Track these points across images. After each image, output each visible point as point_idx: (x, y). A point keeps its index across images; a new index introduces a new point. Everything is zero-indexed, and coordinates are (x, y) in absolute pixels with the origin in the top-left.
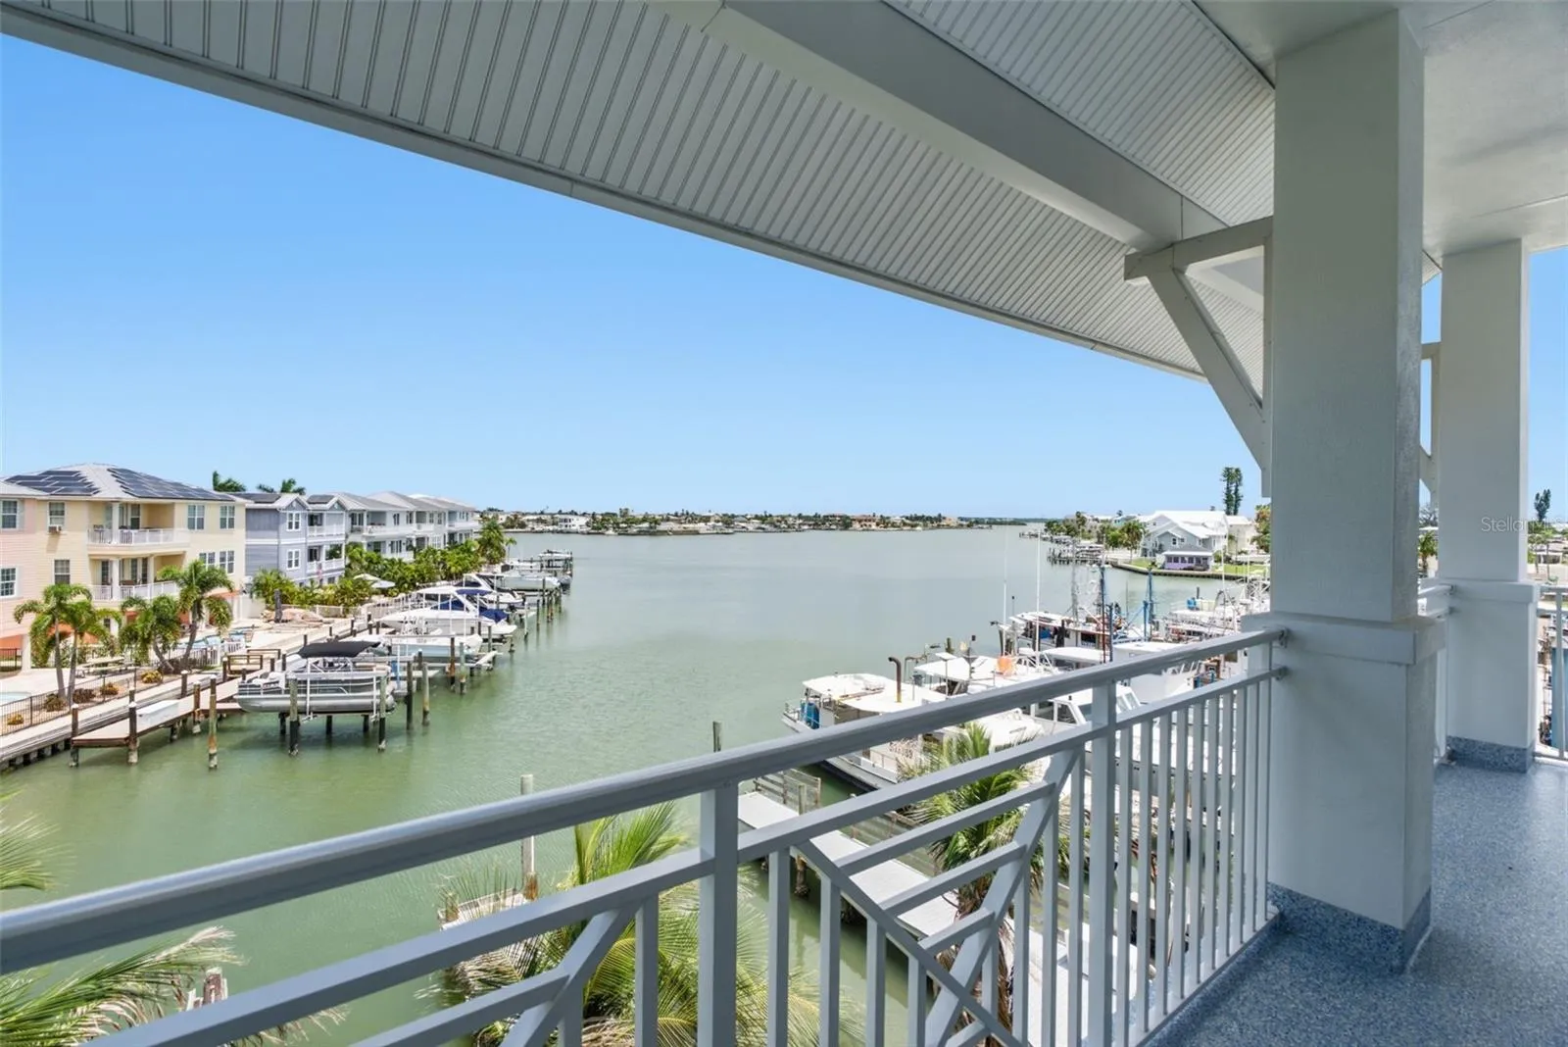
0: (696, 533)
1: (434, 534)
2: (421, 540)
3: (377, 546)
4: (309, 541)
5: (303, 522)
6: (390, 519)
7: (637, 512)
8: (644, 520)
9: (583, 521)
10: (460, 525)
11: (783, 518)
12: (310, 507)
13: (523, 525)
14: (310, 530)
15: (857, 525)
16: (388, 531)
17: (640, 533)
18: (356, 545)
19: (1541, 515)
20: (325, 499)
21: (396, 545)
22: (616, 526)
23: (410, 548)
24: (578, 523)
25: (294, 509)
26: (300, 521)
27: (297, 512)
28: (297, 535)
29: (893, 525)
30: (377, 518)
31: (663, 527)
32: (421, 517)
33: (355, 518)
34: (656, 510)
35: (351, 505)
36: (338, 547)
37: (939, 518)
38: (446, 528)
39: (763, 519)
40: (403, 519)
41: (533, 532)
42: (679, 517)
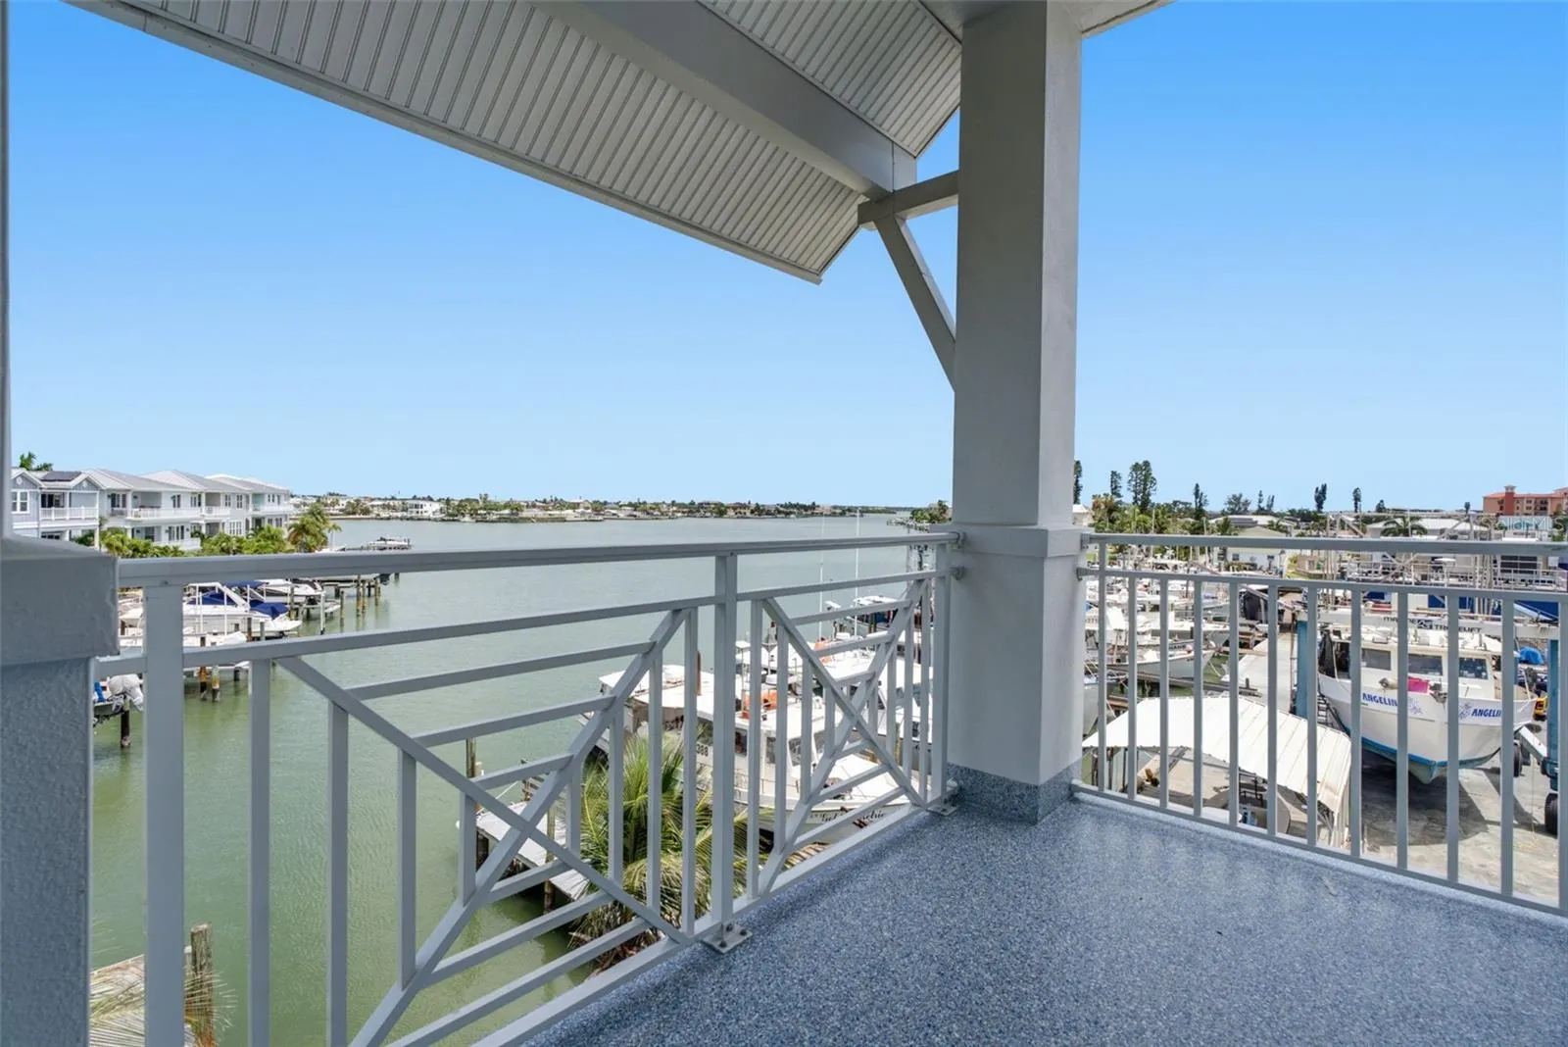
0: (563, 520)
1: (232, 519)
2: (213, 526)
3: (150, 533)
4: (42, 526)
5: (33, 503)
6: (167, 502)
7: (498, 496)
8: (506, 506)
9: (437, 506)
10: (267, 509)
11: (657, 506)
12: (43, 485)
13: (366, 511)
14: (45, 513)
15: (731, 513)
16: (166, 514)
17: (502, 520)
18: (115, 531)
20: (69, 476)
21: (178, 531)
22: (473, 513)
23: (196, 534)
24: (430, 509)
25: (18, 487)
26: (28, 502)
27: (23, 491)
28: (27, 519)
29: (768, 513)
30: (148, 499)
31: (526, 513)
32: (212, 499)
33: (115, 499)
34: (521, 496)
35: (109, 484)
36: (91, 534)
37: (813, 506)
38: (250, 512)
39: (635, 506)
40: (185, 501)
41: (378, 518)
42: (545, 505)
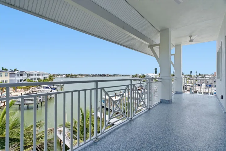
0: (83, 77)
1: (41, 77)
2: (39, 78)
3: (32, 79)
4: (20, 78)
5: (19, 75)
6: (34, 75)
7: (73, 74)
8: (75, 75)
9: (65, 75)
10: (46, 76)
11: (96, 75)
12: (21, 73)
13: (55, 76)
15: (106, 76)
16: (34, 77)
17: (74, 77)
18: (28, 79)
19: (191, 74)
20: (23, 72)
21: (35, 79)
22: (70, 76)
23: (37, 79)
25: (18, 73)
28: (18, 78)
29: (112, 76)
30: (32, 75)
31: (78, 76)
32: (39, 75)
33: (28, 75)
34: (76, 74)
35: (28, 73)
36: (26, 79)
37: (118, 75)
38: (43, 76)
39: (93, 75)
40: (36, 75)
41: (57, 77)
42: (80, 75)
